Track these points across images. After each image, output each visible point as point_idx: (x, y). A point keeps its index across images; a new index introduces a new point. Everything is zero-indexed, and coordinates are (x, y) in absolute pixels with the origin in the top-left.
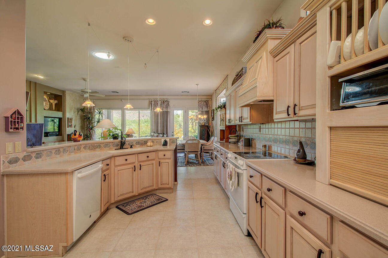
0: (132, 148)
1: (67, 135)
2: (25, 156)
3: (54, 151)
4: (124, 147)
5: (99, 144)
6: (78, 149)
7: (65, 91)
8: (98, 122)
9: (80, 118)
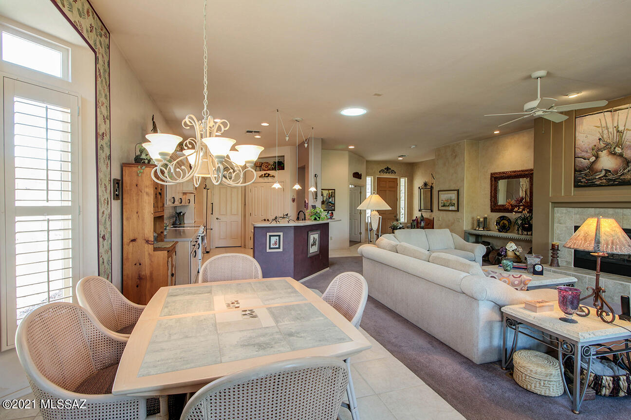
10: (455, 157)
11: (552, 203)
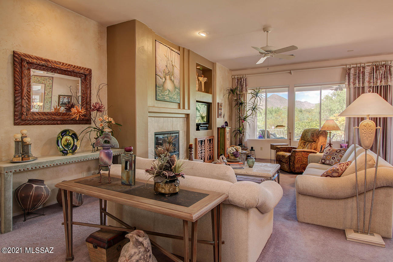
1: (217, 129)
7: (216, 63)
8: (254, 109)
11: (149, 112)
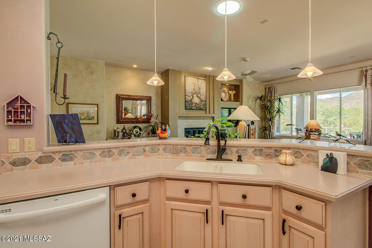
0: (241, 161)
2: (40, 157)
3: (98, 153)
4: (224, 157)
5: (183, 146)
6: (154, 151)
7: (242, 80)
8: (278, 111)
9: (259, 107)
10: (92, 73)
11: (178, 117)
